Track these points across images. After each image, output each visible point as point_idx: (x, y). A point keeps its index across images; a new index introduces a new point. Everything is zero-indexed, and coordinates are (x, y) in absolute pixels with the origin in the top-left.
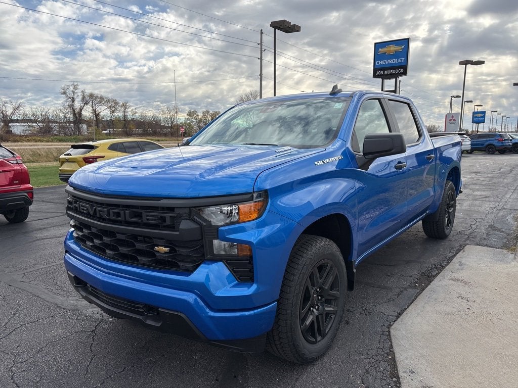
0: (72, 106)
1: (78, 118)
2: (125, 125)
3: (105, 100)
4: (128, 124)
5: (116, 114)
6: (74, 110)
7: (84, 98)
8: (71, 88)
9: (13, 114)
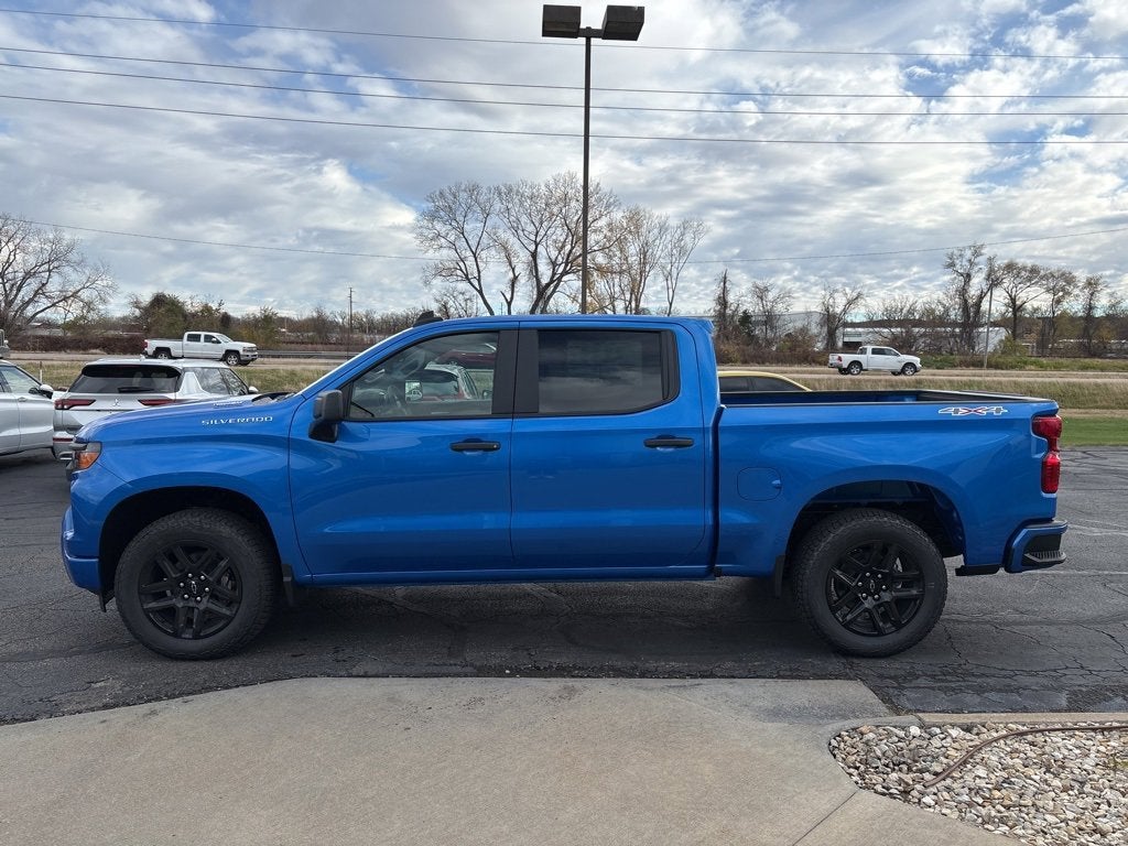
0: (963, 292)
1: (972, 315)
2: (1086, 329)
3: (1042, 273)
4: (1097, 328)
5: (1065, 305)
6: (966, 301)
7: (991, 272)
8: (968, 254)
9: (845, 311)
